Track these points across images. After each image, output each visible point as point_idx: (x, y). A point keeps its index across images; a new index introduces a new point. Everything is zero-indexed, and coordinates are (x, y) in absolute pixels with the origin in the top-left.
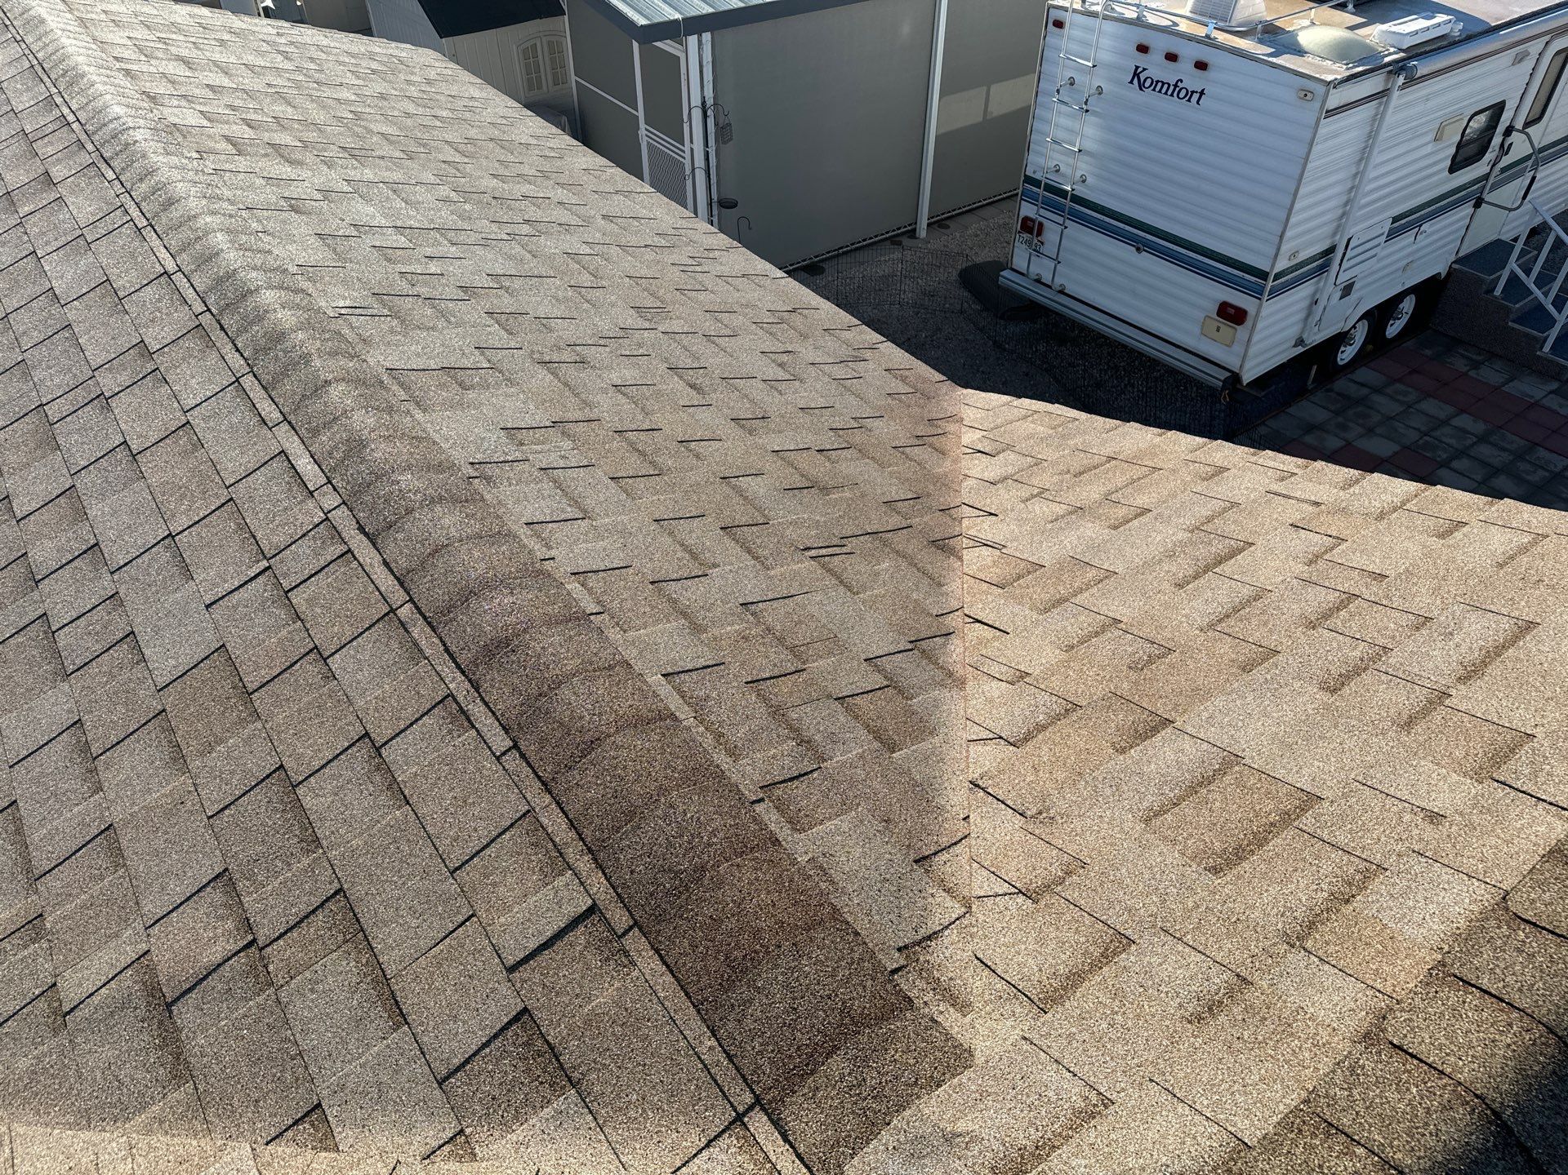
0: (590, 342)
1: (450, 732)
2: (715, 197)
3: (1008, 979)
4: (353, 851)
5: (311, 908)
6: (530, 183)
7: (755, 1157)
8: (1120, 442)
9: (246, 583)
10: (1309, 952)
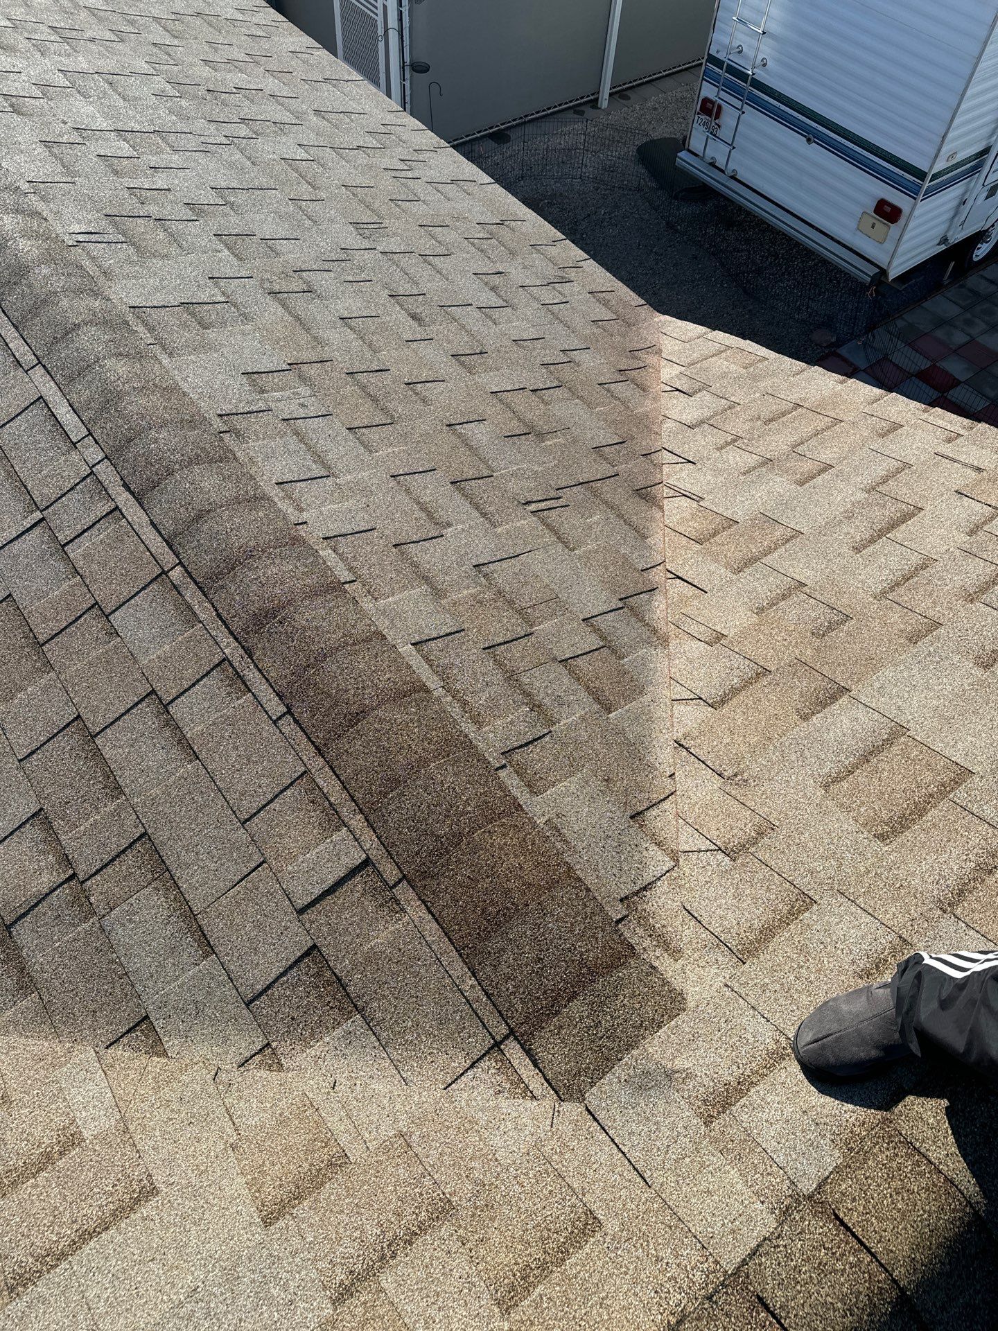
0: (315, 267)
1: (229, 694)
2: (407, 59)
3: (712, 930)
4: (153, 799)
5: (122, 849)
6: (241, 71)
7: (511, 1078)
8: (805, 388)
9: (23, 533)
10: (959, 919)
